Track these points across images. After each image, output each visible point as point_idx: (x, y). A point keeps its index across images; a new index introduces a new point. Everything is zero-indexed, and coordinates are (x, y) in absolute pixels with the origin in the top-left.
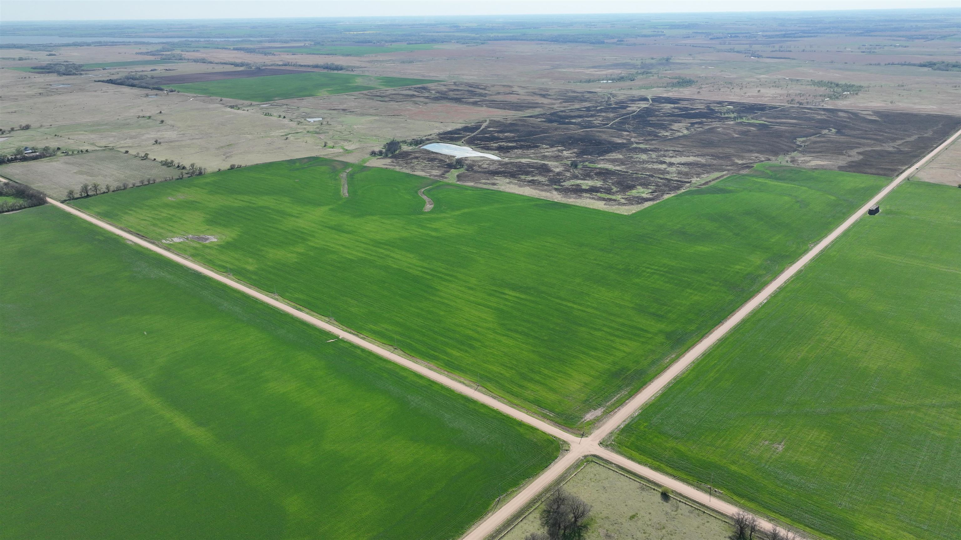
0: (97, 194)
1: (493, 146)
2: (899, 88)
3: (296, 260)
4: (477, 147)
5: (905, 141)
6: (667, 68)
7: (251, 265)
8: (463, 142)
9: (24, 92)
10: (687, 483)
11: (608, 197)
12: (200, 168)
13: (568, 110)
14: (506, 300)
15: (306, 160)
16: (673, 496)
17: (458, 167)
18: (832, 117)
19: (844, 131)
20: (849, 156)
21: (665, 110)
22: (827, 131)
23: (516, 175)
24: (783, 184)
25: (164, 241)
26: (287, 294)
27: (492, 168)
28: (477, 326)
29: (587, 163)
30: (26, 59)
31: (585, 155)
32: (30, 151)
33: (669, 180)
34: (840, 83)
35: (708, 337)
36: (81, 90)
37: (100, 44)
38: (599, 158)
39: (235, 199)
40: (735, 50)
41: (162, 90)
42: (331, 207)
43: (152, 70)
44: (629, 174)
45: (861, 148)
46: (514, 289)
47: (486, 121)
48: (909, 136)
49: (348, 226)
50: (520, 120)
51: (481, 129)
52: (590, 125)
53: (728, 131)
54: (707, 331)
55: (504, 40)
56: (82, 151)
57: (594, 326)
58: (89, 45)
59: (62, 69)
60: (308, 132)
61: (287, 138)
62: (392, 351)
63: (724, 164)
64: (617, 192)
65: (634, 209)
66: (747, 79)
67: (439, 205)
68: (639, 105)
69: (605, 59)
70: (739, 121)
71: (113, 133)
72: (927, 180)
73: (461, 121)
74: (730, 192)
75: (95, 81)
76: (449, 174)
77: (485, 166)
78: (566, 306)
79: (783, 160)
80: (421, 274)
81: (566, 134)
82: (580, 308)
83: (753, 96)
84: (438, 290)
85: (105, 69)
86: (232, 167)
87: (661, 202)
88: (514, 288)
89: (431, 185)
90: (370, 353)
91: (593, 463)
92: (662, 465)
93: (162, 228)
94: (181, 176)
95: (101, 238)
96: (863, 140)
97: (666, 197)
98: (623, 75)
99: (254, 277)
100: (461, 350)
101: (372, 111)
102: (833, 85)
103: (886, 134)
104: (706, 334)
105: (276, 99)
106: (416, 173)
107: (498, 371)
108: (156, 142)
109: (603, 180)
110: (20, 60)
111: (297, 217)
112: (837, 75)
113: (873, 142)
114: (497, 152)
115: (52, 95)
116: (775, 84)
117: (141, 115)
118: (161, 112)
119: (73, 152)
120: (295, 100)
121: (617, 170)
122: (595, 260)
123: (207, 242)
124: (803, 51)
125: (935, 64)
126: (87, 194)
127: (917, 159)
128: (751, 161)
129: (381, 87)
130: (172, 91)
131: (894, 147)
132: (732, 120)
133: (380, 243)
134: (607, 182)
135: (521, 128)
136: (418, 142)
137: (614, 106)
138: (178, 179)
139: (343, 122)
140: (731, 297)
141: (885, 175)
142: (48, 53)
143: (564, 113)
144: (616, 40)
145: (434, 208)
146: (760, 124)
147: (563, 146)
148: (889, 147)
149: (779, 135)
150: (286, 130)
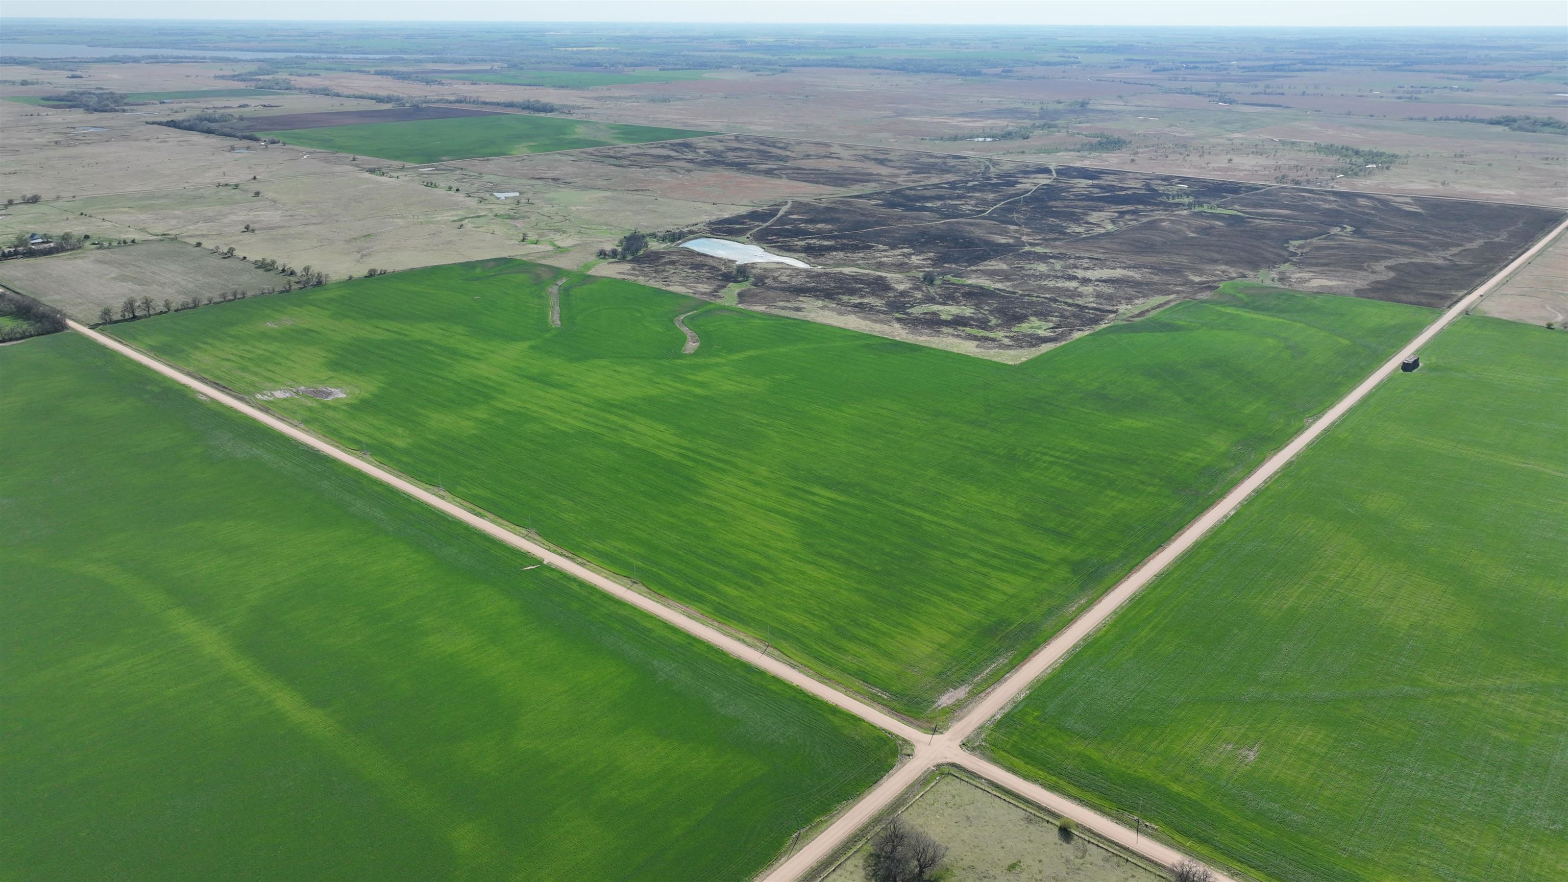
0: (150, 315)
1: (797, 245)
2: (1457, 159)
3: (474, 432)
4: (772, 247)
5: (1463, 248)
6: (1082, 118)
7: (401, 440)
8: (748, 238)
9: (30, 139)
10: (1101, 811)
11: (982, 334)
12: (318, 274)
13: (920, 186)
14: (815, 503)
15: (492, 263)
16: (1078, 834)
17: (740, 279)
18: (1348, 206)
19: (1365, 230)
20: (1373, 272)
21: (1076, 190)
22: (1339, 229)
23: (833, 294)
24: (1266, 318)
25: (259, 396)
26: (460, 489)
27: (795, 282)
28: (766, 546)
29: (949, 277)
30: (32, 84)
31: (944, 263)
32: (40, 240)
33: (1081, 308)
34: (1361, 149)
35: (1139, 570)
36: (125, 137)
37: (155, 60)
38: (969, 269)
39: (376, 327)
40: (1194, 91)
41: (257, 140)
42: (532, 343)
43: (240, 106)
44: (1017, 295)
45: (1392, 260)
46: (827, 486)
47: (786, 203)
48: (1471, 240)
49: (559, 375)
50: (842, 202)
51: (779, 216)
52: (955, 213)
53: (1179, 227)
54: (1138, 561)
55: (817, 65)
56: (125, 242)
57: (956, 550)
58: (136, 60)
59: (93, 101)
60: (496, 215)
61: (462, 226)
62: (628, 586)
63: (1170, 282)
64: (997, 326)
65: (1023, 355)
66: (1211, 140)
67: (708, 342)
68: (1035, 181)
69: (982, 102)
70: (1197, 209)
71: (177, 212)
72: (1497, 316)
73: (745, 202)
74: (1179, 328)
75: (147, 123)
76: (726, 290)
77: (784, 278)
78: (912, 515)
79: (1267, 278)
80: (677, 458)
81: (916, 227)
82: (935, 519)
83: (1220, 169)
84: (705, 486)
85: (164, 102)
86: (372, 274)
87: (1067, 344)
88: (828, 484)
89: (696, 309)
90: (593, 589)
91: (950, 777)
92: (1061, 782)
93: (256, 374)
94: (288, 287)
95: (156, 389)
96: (1395, 246)
97: (1077, 335)
98: (1011, 128)
99: (405, 459)
100: (741, 587)
101: (600, 182)
102: (1350, 152)
103: (1432, 237)
104: (1137, 565)
105: (445, 158)
106: (671, 289)
107: (800, 621)
108: (247, 228)
109: (976, 305)
110: (22, 84)
111: (477, 359)
112: (1357, 136)
113: (1412, 249)
114: (803, 255)
115: (75, 145)
116: (1257, 150)
117: (223, 181)
118: (255, 178)
119: (110, 244)
120: (476, 162)
121: (999, 290)
122: (960, 439)
123: (330, 398)
124: (1304, 94)
125: (1514, 121)
126: (134, 315)
127: (1482, 279)
128: (1215, 278)
129: (615, 142)
130: (273, 142)
131: (1445, 259)
132: (1186, 208)
133: (612, 405)
134: (982, 308)
135: (844, 216)
136: (675, 237)
137: (994, 181)
138: (282, 292)
139: (553, 199)
140: (1177, 505)
141: (1430, 305)
142: (70, 73)
143: (913, 192)
144: (1002, 69)
145: (700, 348)
146: (1231, 216)
147: (912, 246)
148: (1437, 258)
149: (1261, 234)
150: (459, 213)
